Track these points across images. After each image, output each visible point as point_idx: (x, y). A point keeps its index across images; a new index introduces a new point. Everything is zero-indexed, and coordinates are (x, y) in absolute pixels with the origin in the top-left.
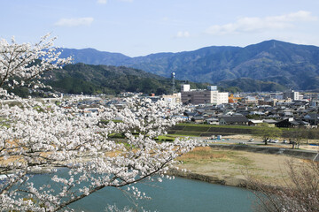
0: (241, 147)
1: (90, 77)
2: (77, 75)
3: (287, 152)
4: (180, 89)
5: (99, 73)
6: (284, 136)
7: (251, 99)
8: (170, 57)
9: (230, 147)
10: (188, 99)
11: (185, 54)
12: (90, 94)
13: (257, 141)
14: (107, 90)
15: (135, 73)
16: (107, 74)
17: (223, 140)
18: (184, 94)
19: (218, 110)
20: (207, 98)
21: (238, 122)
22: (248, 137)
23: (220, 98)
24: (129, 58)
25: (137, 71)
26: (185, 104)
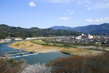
0: (91, 49)
1: (62, 32)
5: (64, 31)
6: (102, 46)
8: (81, 28)
9: (88, 49)
10: (83, 37)
11: (84, 27)
12: (62, 36)
13: (95, 47)
14: (66, 35)
15: (72, 31)
16: (66, 31)
17: (87, 47)
18: (82, 36)
19: (89, 40)
20: (87, 37)
21: (92, 43)
22: (93, 46)
24: (71, 28)
25: (73, 31)
26: (82, 38)
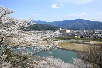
0: (72, 42)
1: (39, 27)
2: (37, 26)
3: (82, 43)
4: (59, 29)
5: (41, 26)
6: (82, 40)
7: (75, 32)
8: (57, 22)
9: (70, 42)
10: (61, 32)
11: (60, 22)
12: (39, 30)
13: (76, 41)
14: (43, 29)
16: (43, 26)
17: (68, 41)
18: (60, 30)
19: (68, 34)
20: (65, 31)
21: (72, 37)
22: (74, 40)
23: (68, 31)
24: (48, 23)
25: (50, 25)
